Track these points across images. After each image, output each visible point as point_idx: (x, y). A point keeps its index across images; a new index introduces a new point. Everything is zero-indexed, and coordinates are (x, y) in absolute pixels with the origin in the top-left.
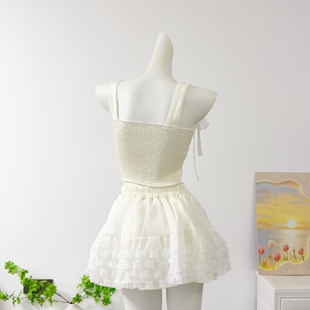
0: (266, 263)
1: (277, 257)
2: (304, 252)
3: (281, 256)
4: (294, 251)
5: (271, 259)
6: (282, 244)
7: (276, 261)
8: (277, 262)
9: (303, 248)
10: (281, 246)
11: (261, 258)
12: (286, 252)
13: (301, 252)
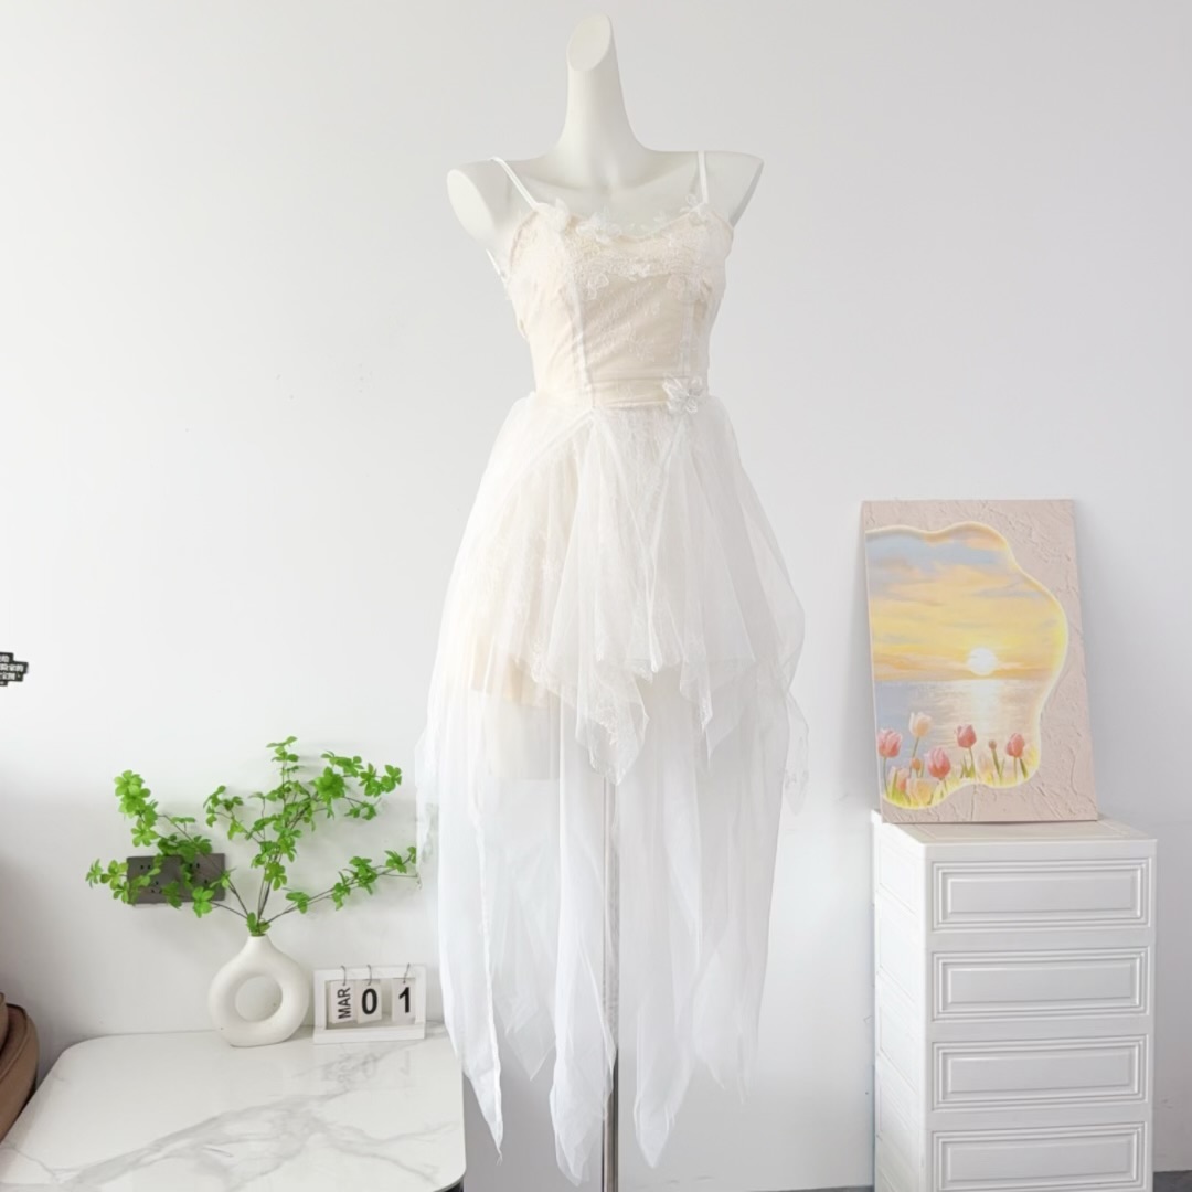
0: (903, 786)
1: (938, 766)
2: (1025, 748)
3: (950, 760)
4: (993, 746)
5: (920, 773)
6: (955, 726)
7: (936, 779)
8: (941, 783)
9: (1020, 736)
10: (951, 730)
11: (890, 768)
12: (967, 750)
13: (1016, 749)
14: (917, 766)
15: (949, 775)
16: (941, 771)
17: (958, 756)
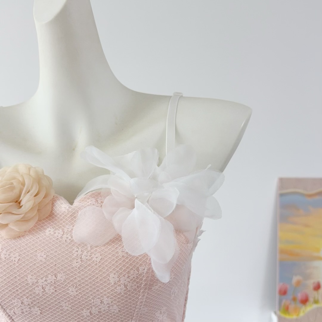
0: (288, 308)
1: (303, 299)
3: (309, 297)
5: (295, 302)
7: (302, 305)
12: (317, 292)
14: (294, 299)
15: (308, 303)
16: (305, 301)
17: (312, 295)
